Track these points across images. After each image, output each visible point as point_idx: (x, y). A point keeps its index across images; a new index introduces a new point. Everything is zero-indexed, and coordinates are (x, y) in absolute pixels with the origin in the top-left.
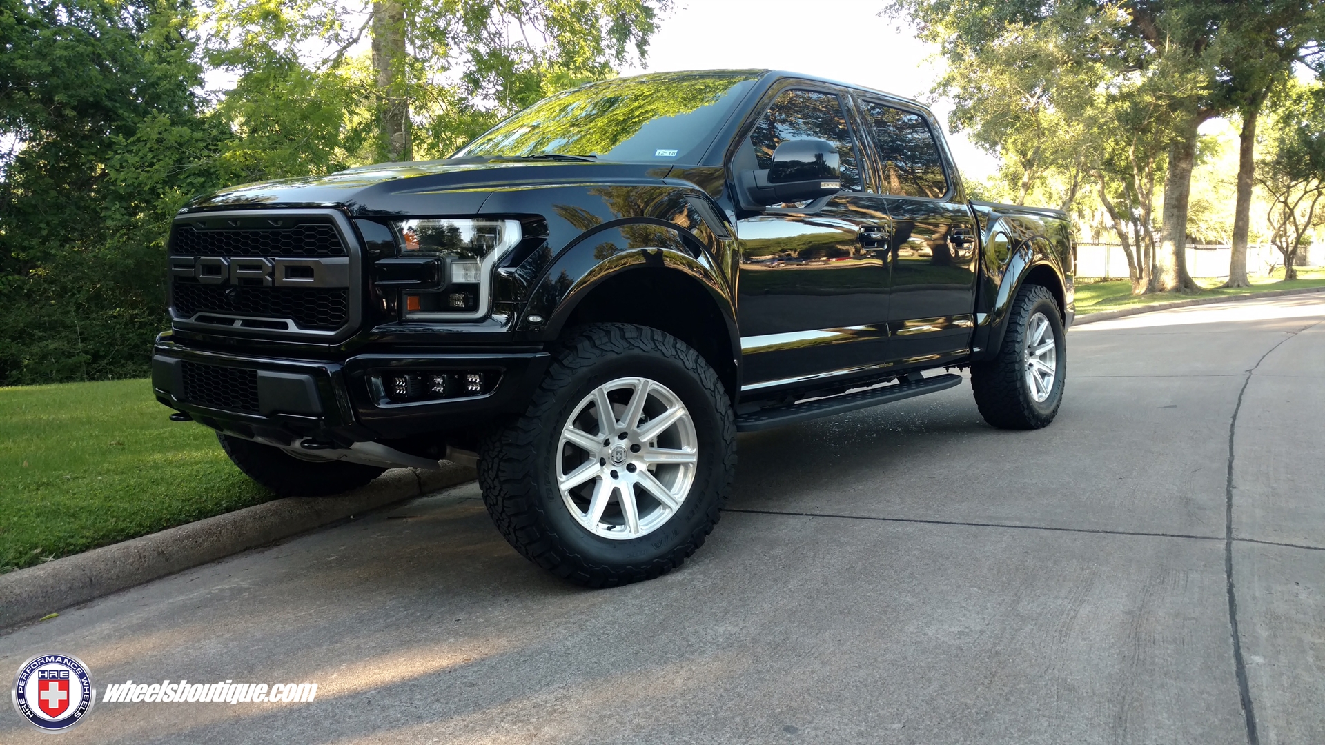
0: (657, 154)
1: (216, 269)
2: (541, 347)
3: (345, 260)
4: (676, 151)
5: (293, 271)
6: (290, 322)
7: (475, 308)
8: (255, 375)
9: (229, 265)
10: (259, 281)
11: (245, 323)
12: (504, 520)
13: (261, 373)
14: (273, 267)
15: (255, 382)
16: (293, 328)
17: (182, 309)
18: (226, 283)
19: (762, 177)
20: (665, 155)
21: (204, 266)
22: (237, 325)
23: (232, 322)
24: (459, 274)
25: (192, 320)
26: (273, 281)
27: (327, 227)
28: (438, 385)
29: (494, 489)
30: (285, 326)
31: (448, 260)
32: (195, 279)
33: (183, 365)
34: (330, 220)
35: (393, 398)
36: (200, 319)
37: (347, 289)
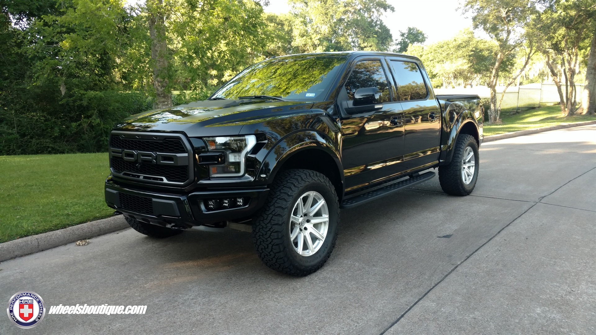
0: (306, 96)
1: (132, 155)
2: (266, 187)
3: (186, 155)
4: (314, 94)
6: (164, 178)
7: (239, 171)
8: (151, 200)
9: (137, 154)
10: (150, 161)
11: (144, 177)
13: (154, 200)
14: (156, 156)
15: (151, 203)
16: (165, 181)
17: (116, 169)
18: (136, 162)
19: (350, 104)
20: (310, 96)
21: (126, 154)
22: (141, 178)
23: (139, 176)
24: (232, 158)
25: (121, 175)
26: (156, 162)
27: (178, 141)
28: (226, 203)
30: (162, 180)
31: (228, 153)
32: (122, 158)
33: (120, 194)
34: (179, 138)
35: (208, 209)
36: (125, 174)
37: (188, 166)
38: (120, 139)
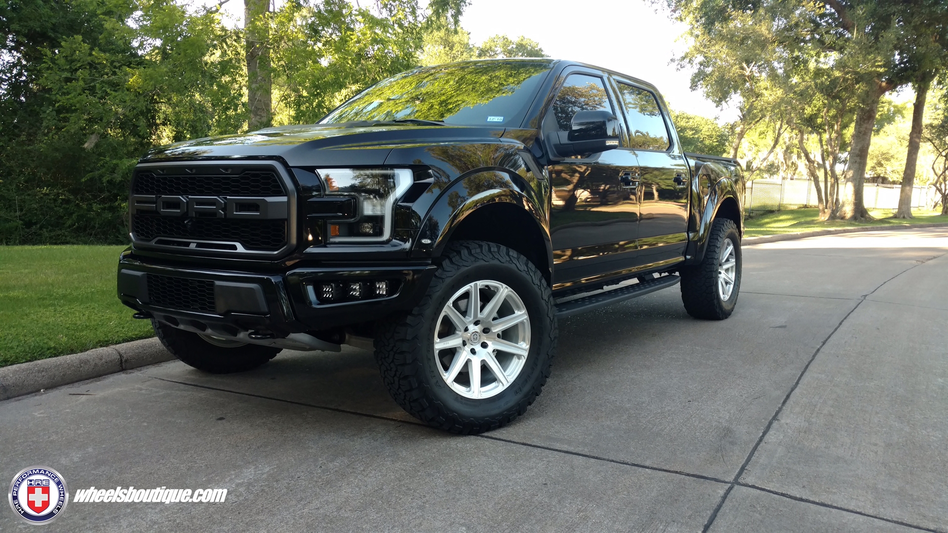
0: (488, 120)
1: (177, 204)
2: (430, 262)
3: (284, 199)
4: (502, 118)
5: (242, 206)
6: (238, 245)
7: (380, 233)
8: (212, 284)
9: (187, 202)
10: (213, 214)
11: (199, 245)
12: (400, 394)
13: (218, 283)
14: (225, 203)
15: (212, 290)
16: (240, 249)
17: (142, 235)
18: (185, 216)
19: (564, 136)
20: (494, 120)
21: (164, 203)
22: (193, 246)
23: (188, 244)
24: (369, 208)
25: (153, 243)
26: (225, 214)
27: (269, 174)
28: (355, 290)
29: (391, 370)
30: (235, 248)
31: (362, 199)
32: (156, 212)
33: (149, 277)
34: (272, 169)
35: (321, 300)
36: (159, 242)
37: (286, 220)
38: (153, 178)
